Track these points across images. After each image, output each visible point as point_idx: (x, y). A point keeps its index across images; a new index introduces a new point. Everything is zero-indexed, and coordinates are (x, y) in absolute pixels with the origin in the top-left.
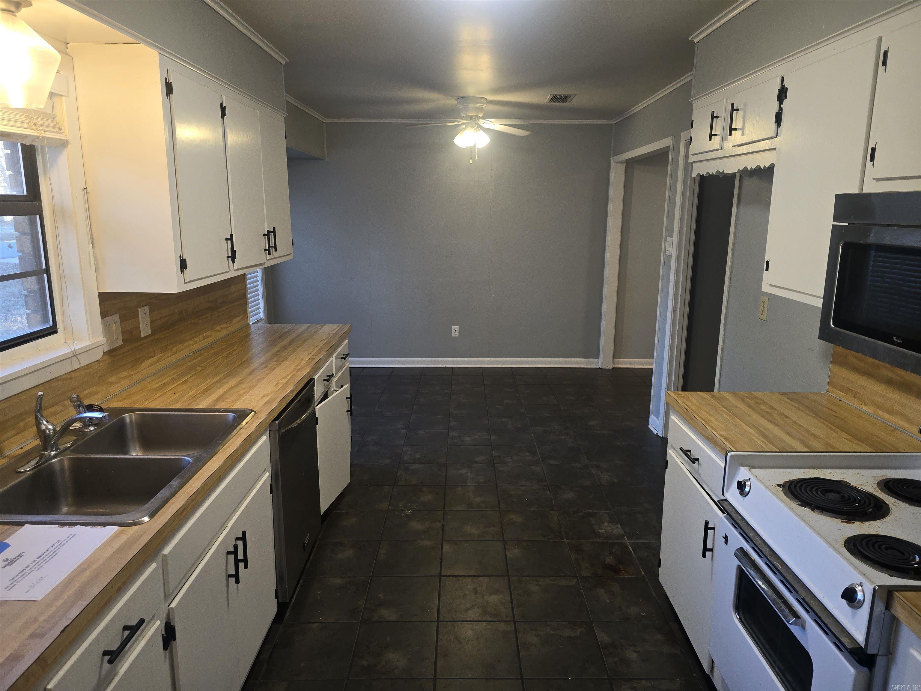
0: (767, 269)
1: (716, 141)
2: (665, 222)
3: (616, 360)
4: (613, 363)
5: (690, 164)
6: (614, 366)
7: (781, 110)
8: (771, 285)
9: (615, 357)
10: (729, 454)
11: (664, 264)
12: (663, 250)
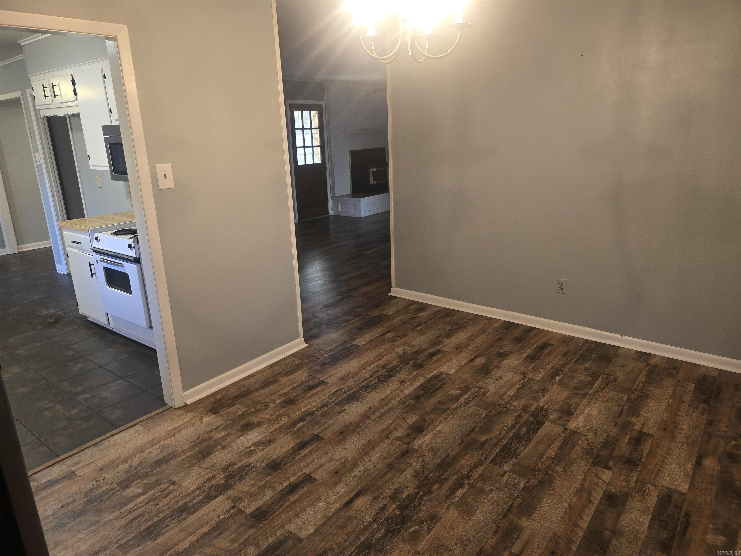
0: (90, 159)
1: (49, 100)
2: (31, 145)
3: (20, 246)
4: (19, 249)
5: (38, 111)
6: (19, 251)
7: (75, 89)
8: (94, 166)
9: (18, 244)
10: (89, 229)
11: (38, 170)
12: (34, 161)
